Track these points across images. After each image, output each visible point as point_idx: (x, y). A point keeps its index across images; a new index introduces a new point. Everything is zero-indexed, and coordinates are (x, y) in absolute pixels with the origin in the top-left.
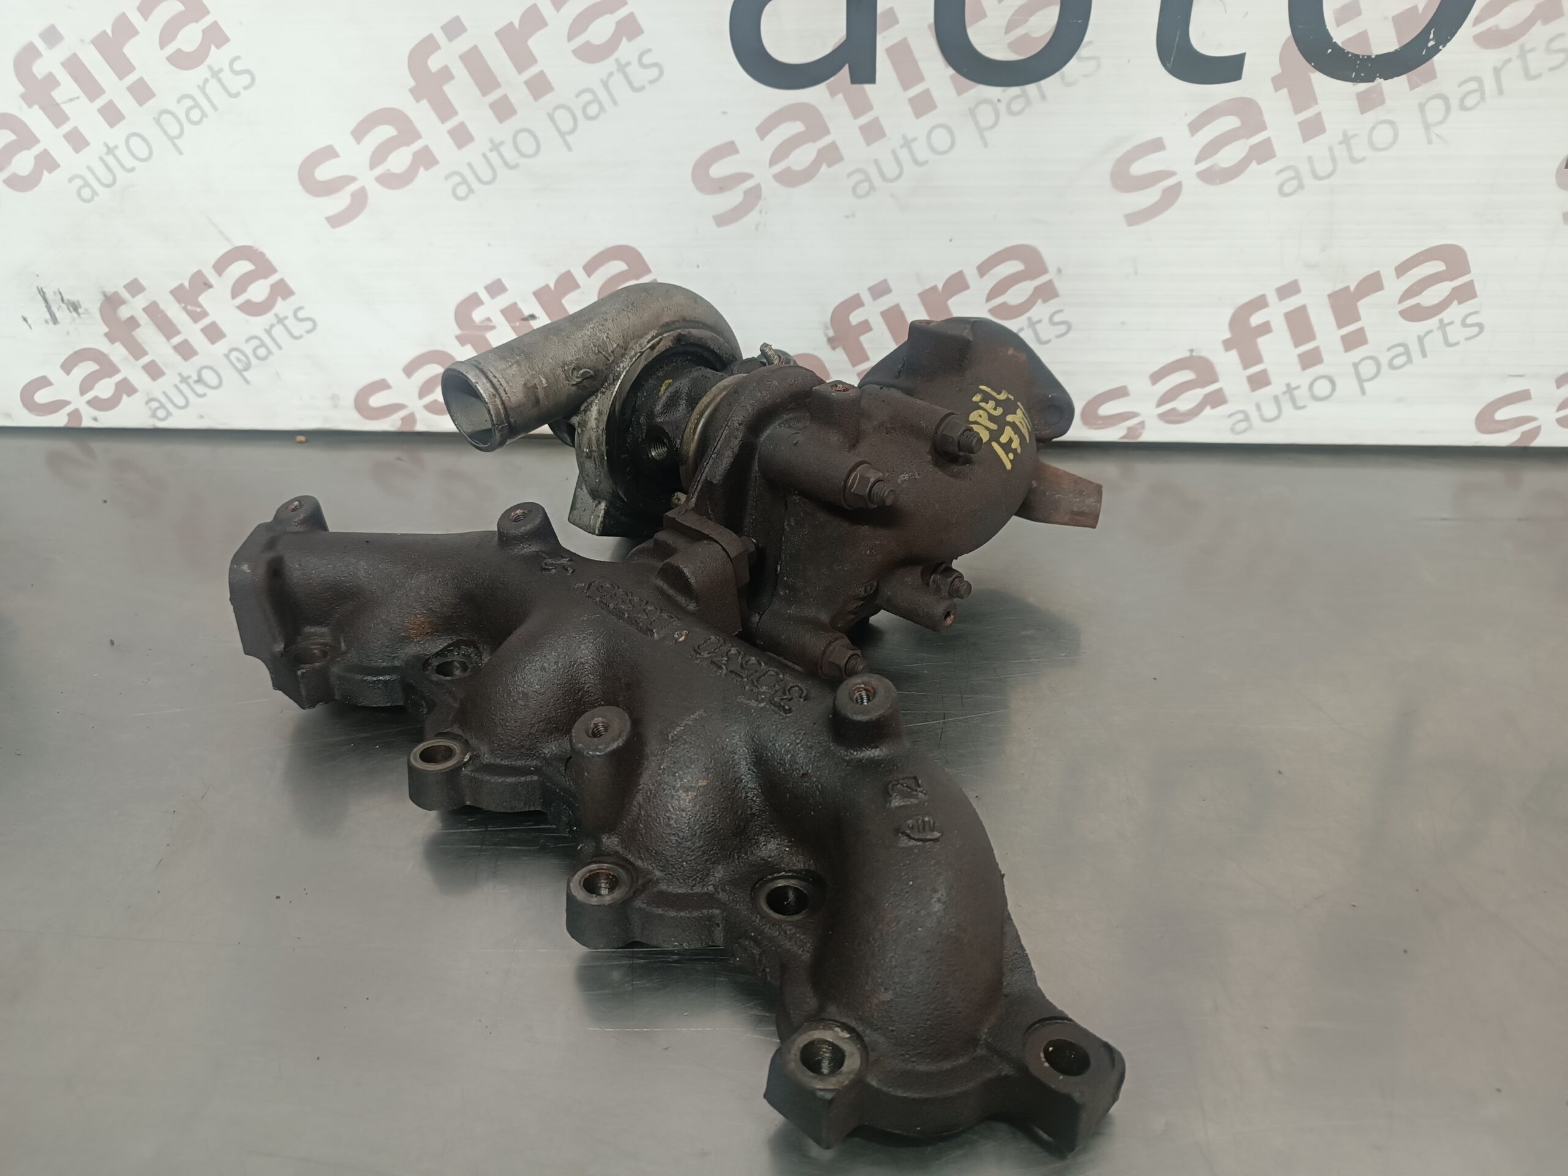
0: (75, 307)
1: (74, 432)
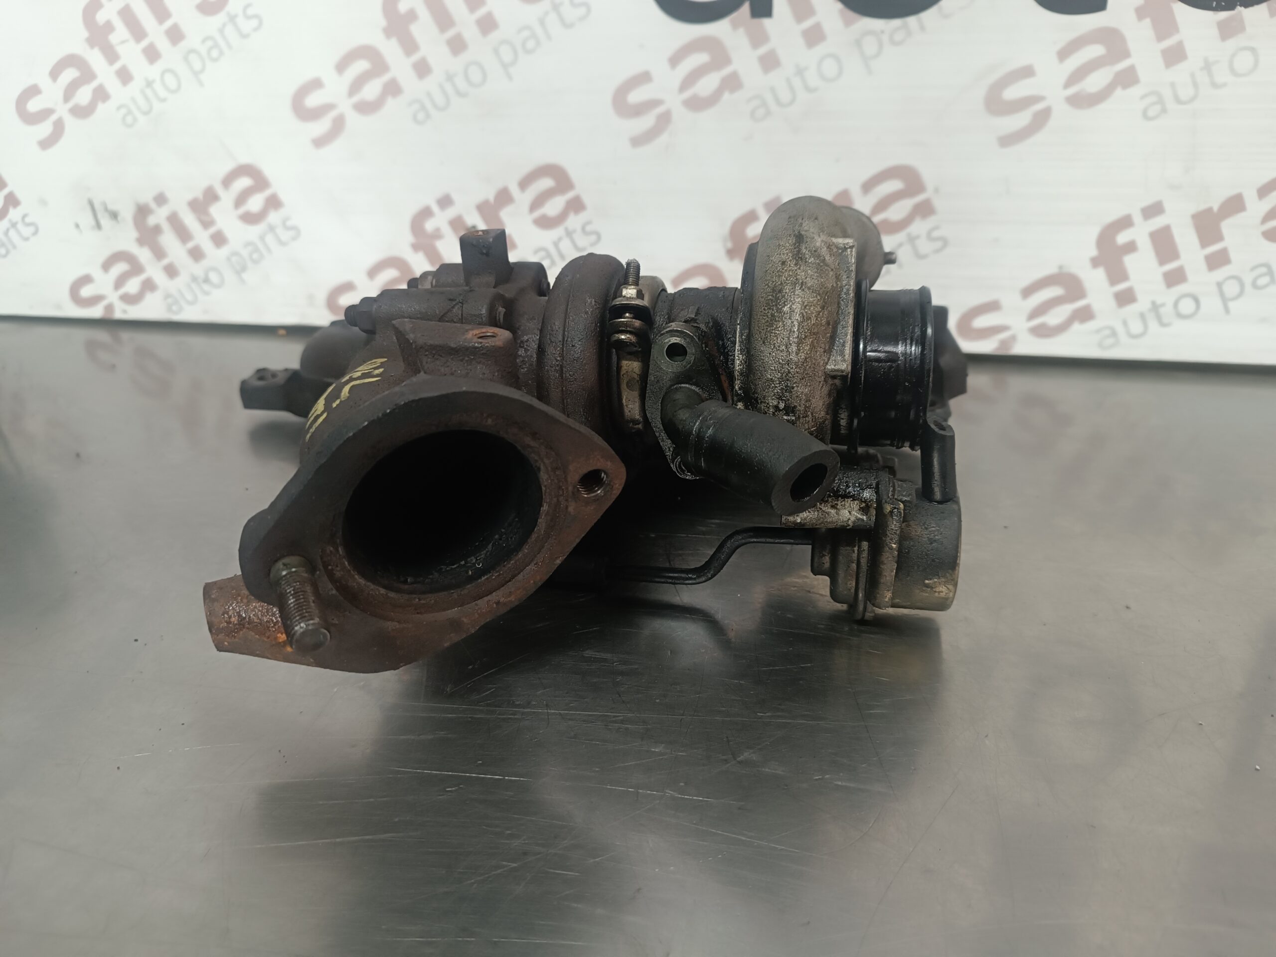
0: (114, 215)
1: (108, 323)
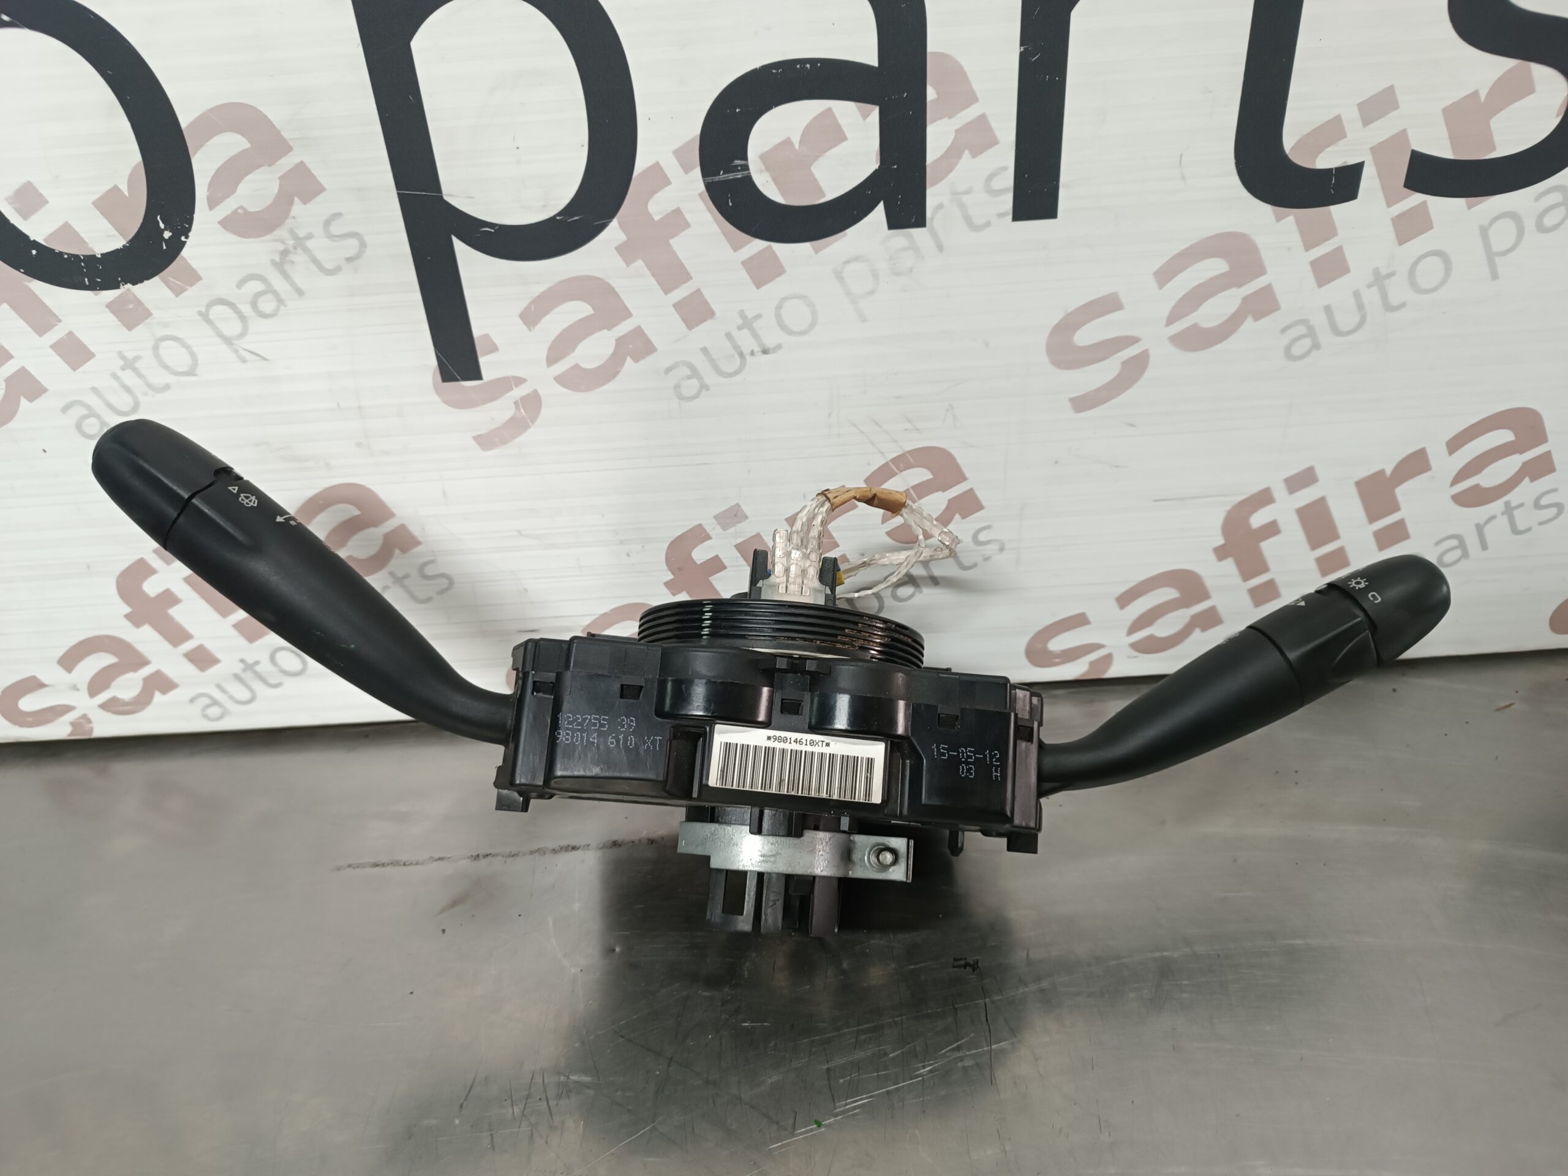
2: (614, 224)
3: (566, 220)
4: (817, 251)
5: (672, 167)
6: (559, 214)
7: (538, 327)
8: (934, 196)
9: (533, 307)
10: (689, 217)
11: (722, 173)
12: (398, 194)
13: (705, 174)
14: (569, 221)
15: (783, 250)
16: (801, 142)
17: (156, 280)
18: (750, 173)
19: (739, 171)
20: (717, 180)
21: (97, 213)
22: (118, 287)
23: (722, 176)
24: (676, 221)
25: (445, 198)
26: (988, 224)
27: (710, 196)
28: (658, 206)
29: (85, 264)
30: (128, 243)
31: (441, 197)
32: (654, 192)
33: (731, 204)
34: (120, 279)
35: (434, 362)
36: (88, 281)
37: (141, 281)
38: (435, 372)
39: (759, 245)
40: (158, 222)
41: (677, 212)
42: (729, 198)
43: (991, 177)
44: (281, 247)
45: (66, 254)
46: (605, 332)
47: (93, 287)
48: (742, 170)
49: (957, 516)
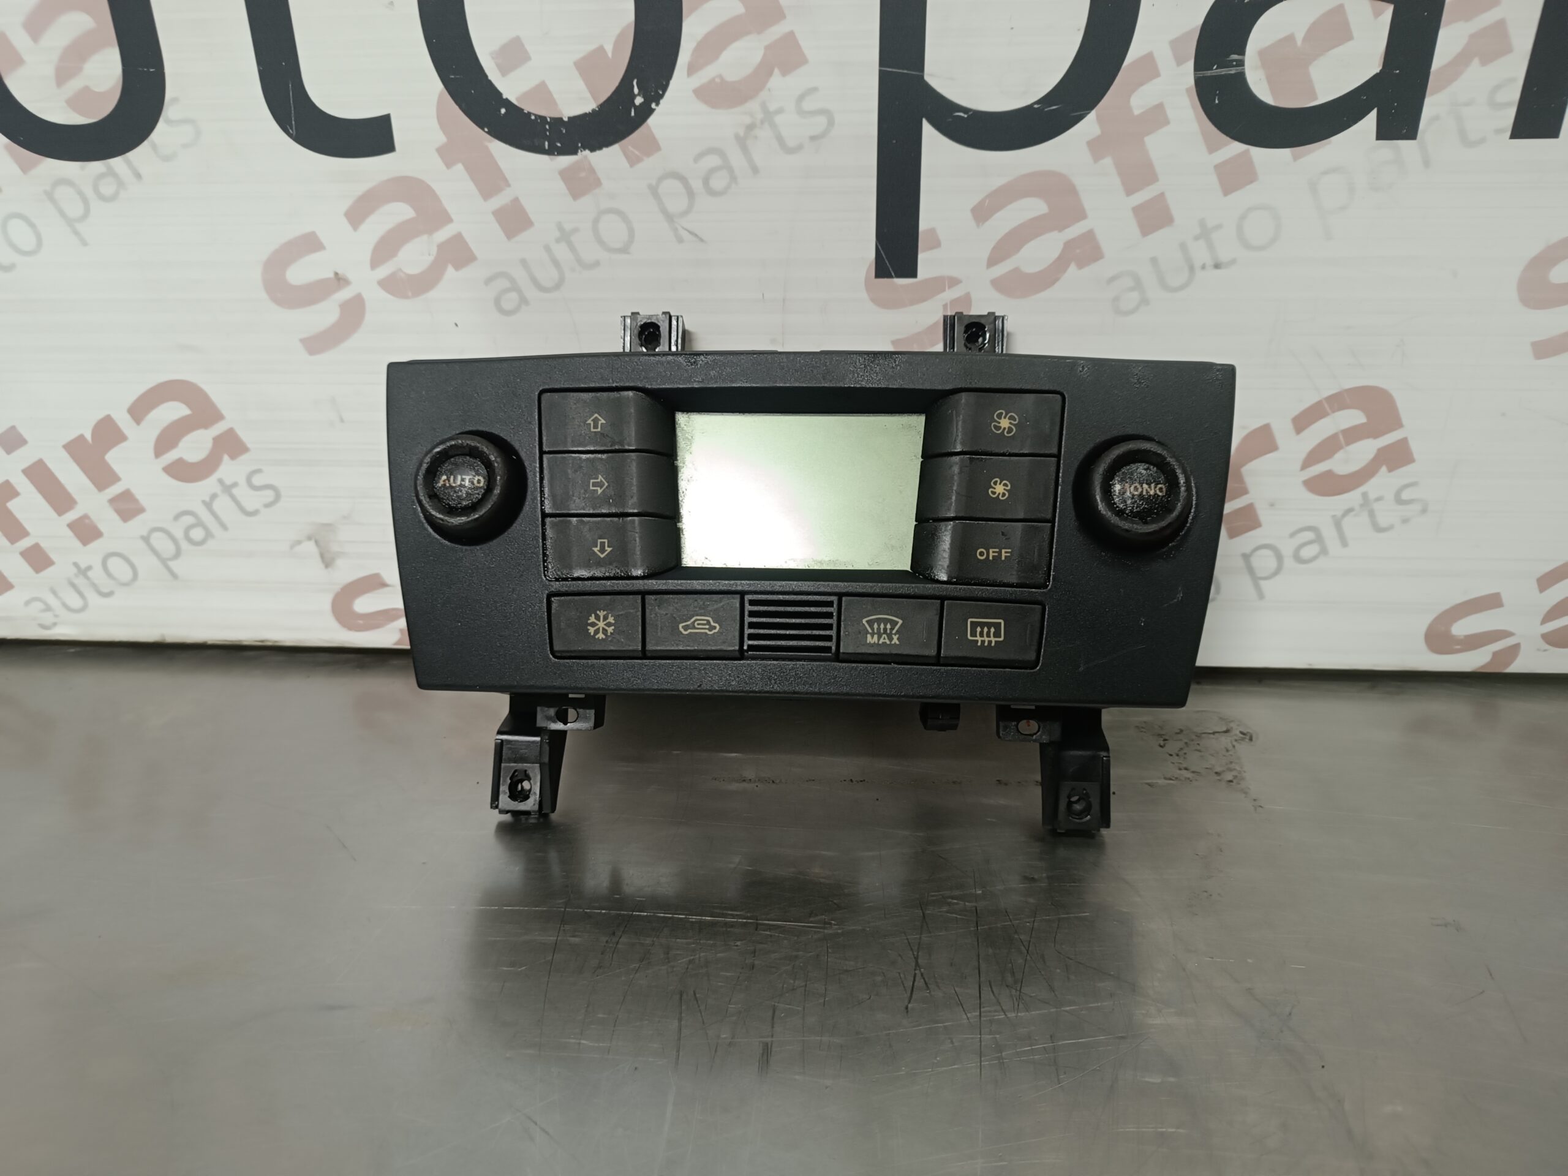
2: (1092, 116)
3: (1043, 109)
4: (1296, 158)
5: (1164, 57)
6: (1036, 103)
7: (988, 223)
8: (1432, 106)
9: (987, 201)
10: (1170, 113)
11: (1215, 67)
12: (881, 72)
13: (1197, 67)
14: (1046, 110)
15: (1260, 155)
16: (1305, 39)
17: (616, 148)
18: (1244, 69)
19: (1234, 66)
20: (1209, 75)
21: (576, 74)
22: (575, 153)
23: (1215, 71)
24: (1157, 117)
25: (927, 78)
26: (1482, 141)
27: (1197, 91)
28: (1141, 100)
29: (550, 127)
30: (598, 107)
31: (923, 77)
32: (1142, 84)
33: (1217, 102)
34: (580, 145)
35: (872, 255)
36: (549, 146)
37: (600, 148)
38: (870, 266)
39: (1237, 147)
40: (633, 86)
41: (1160, 107)
42: (1217, 95)
43: (1497, 88)
44: (748, 120)
45: (534, 114)
46: (1055, 234)
47: (550, 152)
48: (1237, 66)
49: (1384, 469)
